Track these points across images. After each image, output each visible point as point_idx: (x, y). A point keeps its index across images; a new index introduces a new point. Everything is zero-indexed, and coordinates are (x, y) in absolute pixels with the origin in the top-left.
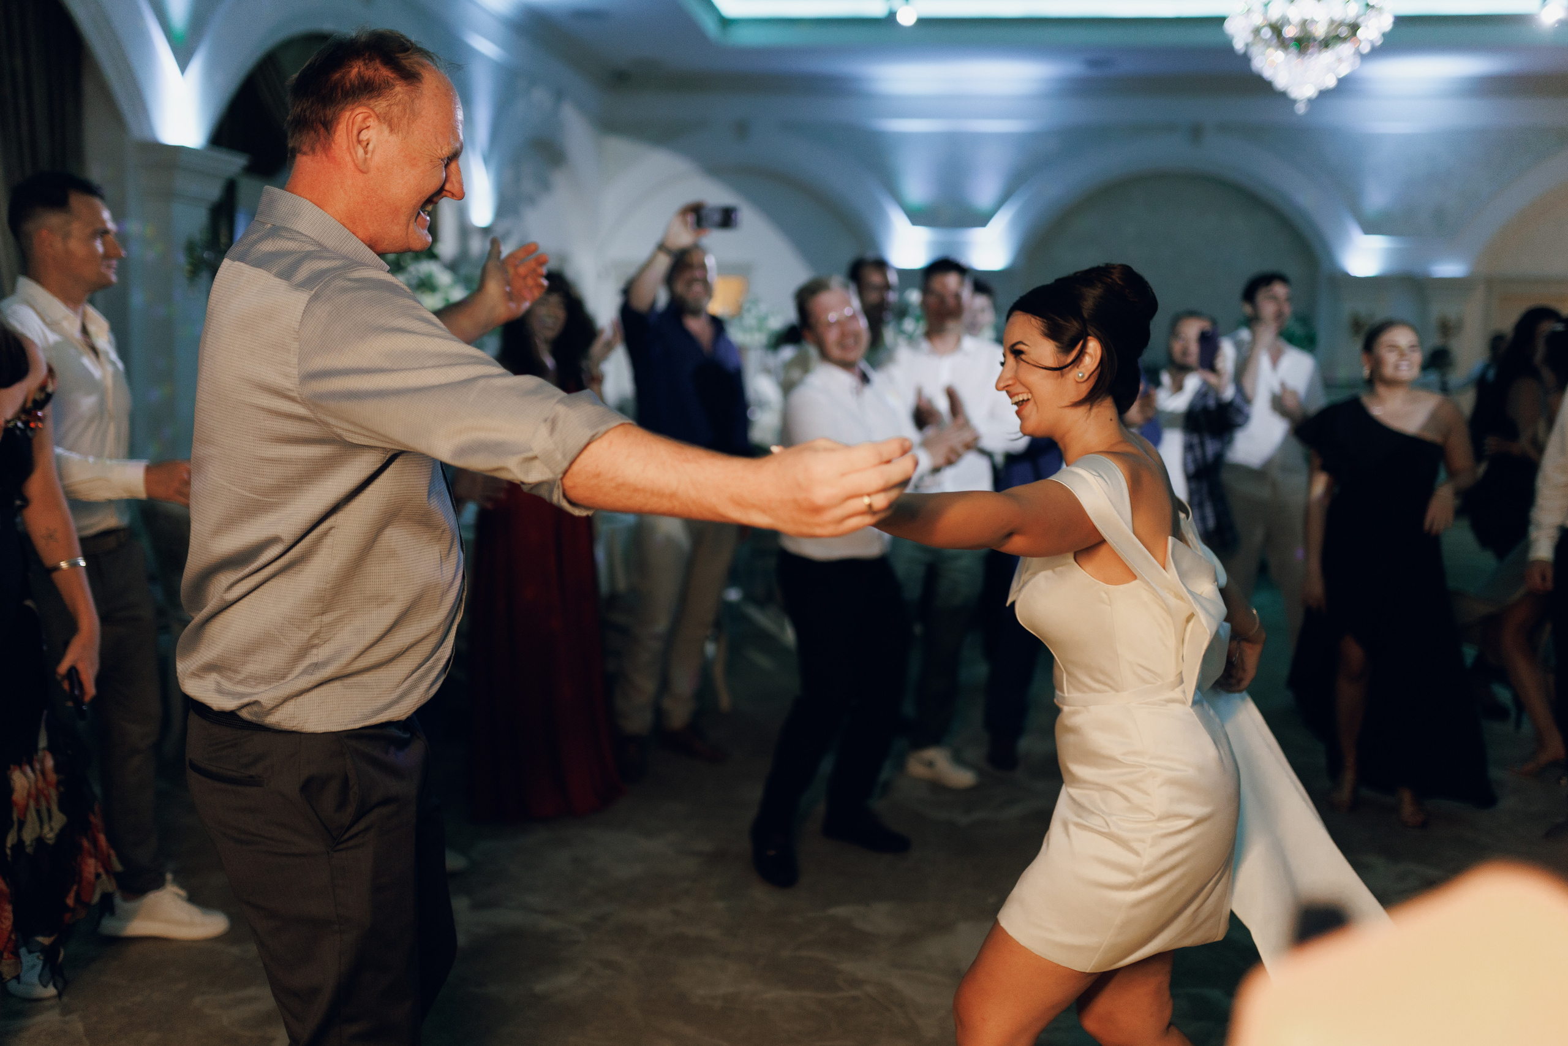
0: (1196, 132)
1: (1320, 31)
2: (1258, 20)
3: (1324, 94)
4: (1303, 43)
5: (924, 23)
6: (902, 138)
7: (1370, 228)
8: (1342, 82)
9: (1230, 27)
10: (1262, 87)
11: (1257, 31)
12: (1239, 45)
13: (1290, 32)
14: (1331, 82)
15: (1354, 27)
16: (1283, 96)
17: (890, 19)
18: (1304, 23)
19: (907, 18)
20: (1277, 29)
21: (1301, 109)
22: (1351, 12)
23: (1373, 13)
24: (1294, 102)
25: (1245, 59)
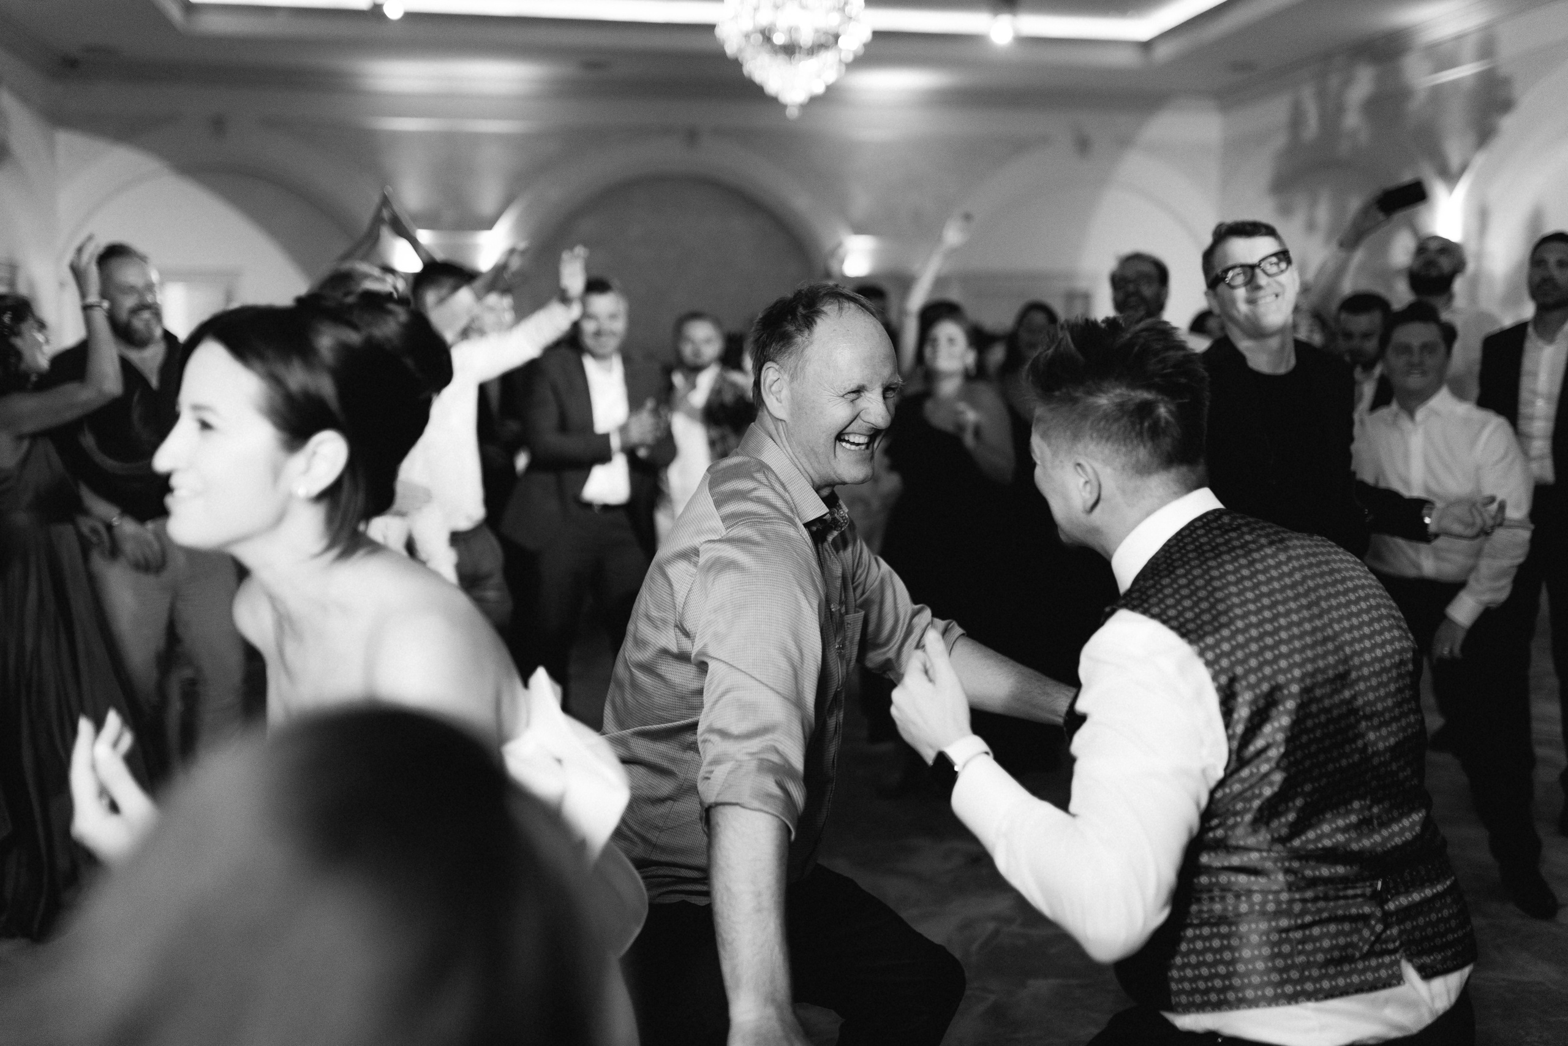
0: (692, 136)
1: (806, 38)
2: (748, 25)
3: (814, 100)
4: (790, 50)
5: (411, 17)
6: (396, 137)
7: (859, 229)
8: (830, 89)
9: (720, 32)
10: (754, 92)
11: (747, 36)
12: (730, 49)
13: (779, 39)
14: (819, 89)
15: (837, 37)
16: (773, 101)
17: (376, 12)
18: (790, 30)
19: (394, 11)
20: (766, 36)
21: (792, 113)
22: (832, 21)
23: (852, 24)
24: (784, 107)
25: (736, 64)
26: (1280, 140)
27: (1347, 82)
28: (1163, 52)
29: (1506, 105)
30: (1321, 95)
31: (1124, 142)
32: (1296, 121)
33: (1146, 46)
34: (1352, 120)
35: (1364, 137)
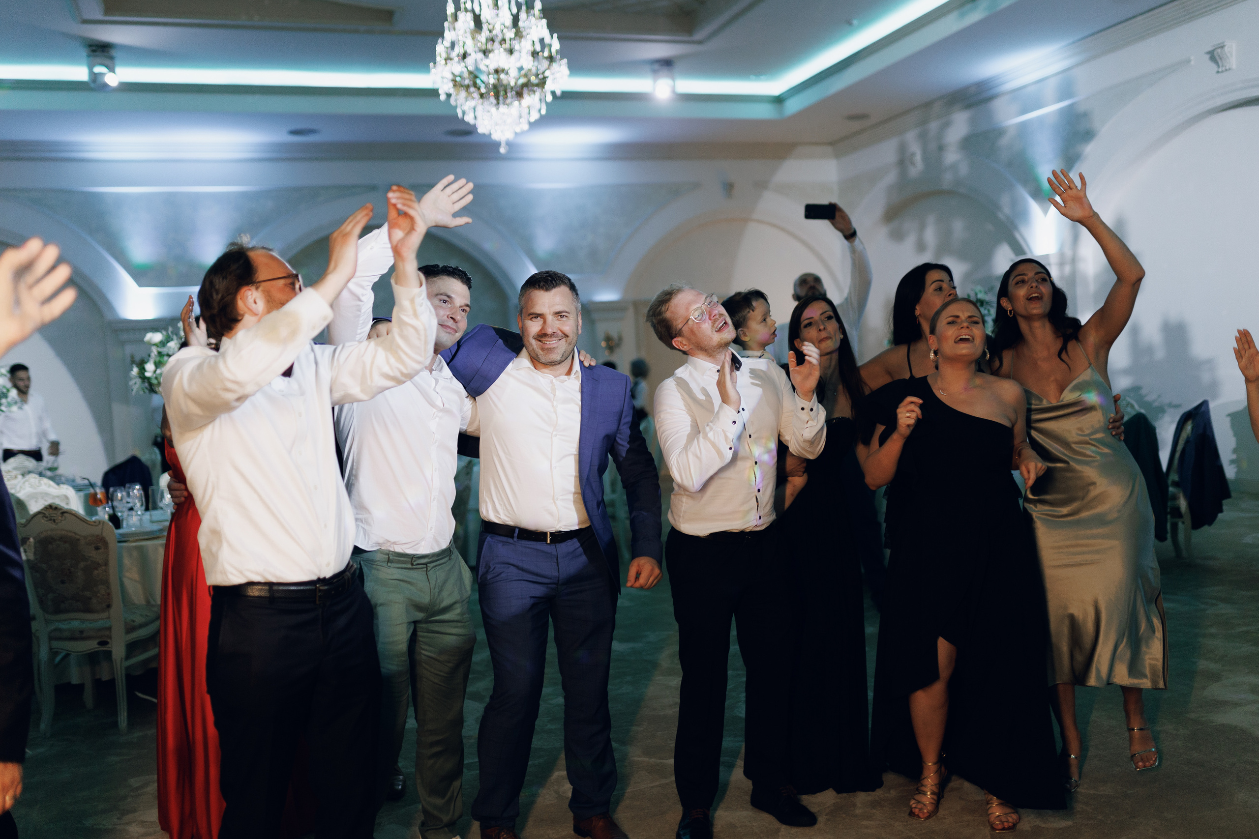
26: (891, 177)
27: (947, 125)
28: (793, 106)
29: (1088, 135)
30: (923, 137)
31: (762, 185)
32: (903, 161)
33: (779, 100)
34: (952, 156)
35: (964, 170)
